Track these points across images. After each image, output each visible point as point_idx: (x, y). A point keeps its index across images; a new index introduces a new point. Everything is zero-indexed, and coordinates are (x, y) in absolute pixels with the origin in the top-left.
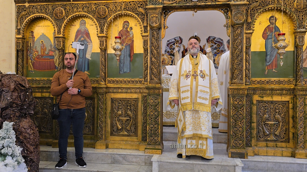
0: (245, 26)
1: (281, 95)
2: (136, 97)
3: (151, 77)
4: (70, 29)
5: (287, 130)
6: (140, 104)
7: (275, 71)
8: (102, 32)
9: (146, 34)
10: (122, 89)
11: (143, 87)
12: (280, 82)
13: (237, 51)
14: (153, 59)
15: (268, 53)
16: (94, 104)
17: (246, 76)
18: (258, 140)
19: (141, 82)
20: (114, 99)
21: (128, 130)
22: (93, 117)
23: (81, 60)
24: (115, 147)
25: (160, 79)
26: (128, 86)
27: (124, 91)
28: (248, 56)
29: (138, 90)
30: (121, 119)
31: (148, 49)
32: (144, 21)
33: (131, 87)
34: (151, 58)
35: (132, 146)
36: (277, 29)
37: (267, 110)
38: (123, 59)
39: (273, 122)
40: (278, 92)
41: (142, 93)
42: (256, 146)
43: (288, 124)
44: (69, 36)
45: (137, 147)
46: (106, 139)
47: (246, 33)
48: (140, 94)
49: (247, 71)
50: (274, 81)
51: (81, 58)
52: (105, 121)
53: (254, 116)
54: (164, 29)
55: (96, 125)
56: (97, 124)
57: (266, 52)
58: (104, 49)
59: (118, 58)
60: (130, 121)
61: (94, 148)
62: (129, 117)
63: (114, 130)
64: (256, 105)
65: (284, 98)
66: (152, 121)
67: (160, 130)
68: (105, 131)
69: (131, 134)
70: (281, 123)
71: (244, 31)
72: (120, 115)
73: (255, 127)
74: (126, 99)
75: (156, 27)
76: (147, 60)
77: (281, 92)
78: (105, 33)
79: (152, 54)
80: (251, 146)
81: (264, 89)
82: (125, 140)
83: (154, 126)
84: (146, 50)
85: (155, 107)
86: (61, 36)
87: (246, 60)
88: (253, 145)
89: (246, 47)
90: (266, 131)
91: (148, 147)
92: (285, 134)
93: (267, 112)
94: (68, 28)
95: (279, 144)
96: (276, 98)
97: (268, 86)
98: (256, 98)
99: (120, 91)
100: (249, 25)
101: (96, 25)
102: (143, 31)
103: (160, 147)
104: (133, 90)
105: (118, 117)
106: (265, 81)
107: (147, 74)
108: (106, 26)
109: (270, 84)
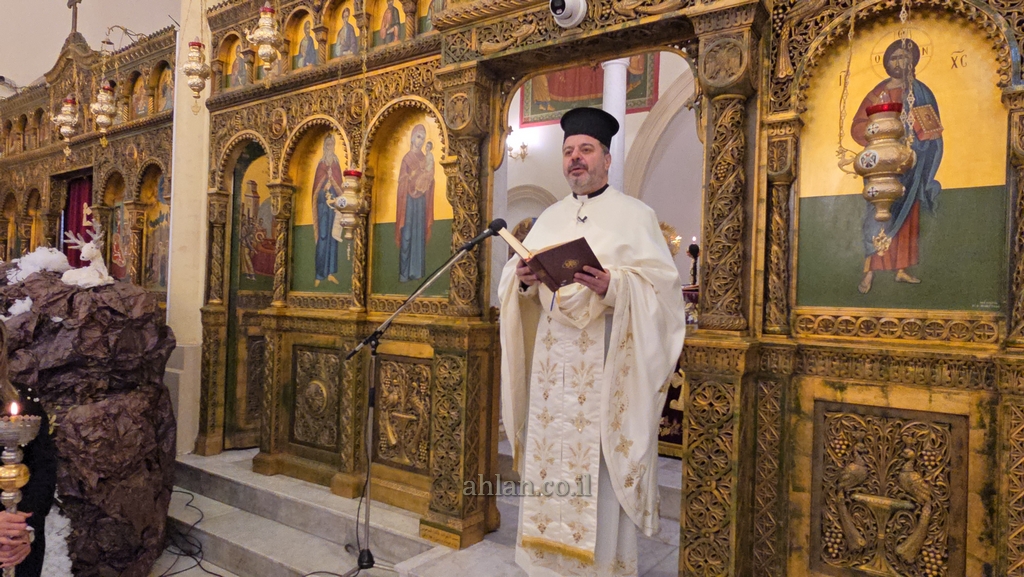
1: (928, 383)
5: (957, 547)
7: (906, 277)
13: (716, 194)
17: (766, 298)
23: (323, 244)
28: (781, 217)
37: (860, 444)
39: (886, 502)
40: (911, 369)
43: (962, 522)
47: (772, 125)
49: (772, 276)
50: (896, 321)
51: (323, 239)
54: (501, 137)
70: (926, 512)
71: (760, 117)
77: (927, 370)
81: (846, 357)
87: (768, 230)
89: (768, 182)
90: (856, 533)
92: (944, 559)
93: (861, 453)
96: (908, 399)
97: (865, 344)
98: (813, 389)
106: (854, 320)
109: (878, 336)
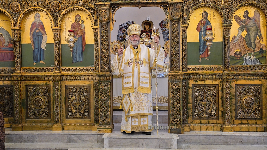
0: (181, 21)
1: (212, 79)
2: (89, 84)
3: (101, 65)
4: (25, 22)
5: (217, 109)
6: (92, 90)
7: (207, 59)
8: (56, 24)
9: (96, 27)
10: (75, 76)
11: (95, 75)
12: (211, 69)
13: (174, 42)
14: (103, 50)
15: (202, 44)
16: (50, 91)
17: (183, 64)
18: (193, 118)
19: (92, 70)
20: (69, 86)
21: (82, 114)
22: (50, 102)
23: (36, 50)
24: (71, 129)
25: (109, 68)
26: (81, 74)
27: (77, 78)
28: (185, 47)
29: (90, 78)
30: (75, 104)
31: (98, 41)
32: (94, 15)
33: (84, 74)
34: (101, 49)
35: (86, 127)
36: (208, 23)
37: (200, 92)
38: (75, 49)
39: (206, 103)
40: (209, 77)
41: (93, 80)
42: (192, 123)
43: (218, 104)
44: (24, 28)
45: (90, 128)
46: (62, 122)
47: (183, 27)
48: (92, 81)
49: (184, 59)
50: (206, 68)
51: (36, 49)
52: (61, 106)
53: (190, 98)
54: (112, 23)
55: (52, 110)
56: (53, 108)
57: (200, 42)
58: (58, 40)
59: (71, 49)
60: (84, 106)
61: (52, 130)
62: (83, 102)
63: (69, 114)
64: (192, 88)
65: (215, 82)
66: (103, 105)
67: (110, 112)
68: (61, 114)
69: (84, 116)
70: (212, 104)
71: (181, 25)
72: (74, 100)
73: (191, 107)
74: (80, 86)
75: (105, 21)
76: (98, 50)
77: (212, 76)
78: (59, 26)
79: (102, 45)
80: (188, 124)
81: (198, 75)
82: (79, 122)
83: (105, 109)
84: (96, 41)
85: (105, 92)
86: (17, 28)
87: (183, 50)
88: (189, 122)
89: (182, 39)
90: (200, 110)
91: (100, 127)
92: (215, 112)
93: (201, 94)
94: (23, 21)
95: (211, 121)
96: (208, 82)
97: (201, 72)
98: (192, 82)
99: (73, 78)
100: (185, 20)
101: (50, 18)
102: (94, 24)
103: (110, 127)
104: (86, 78)
105: (72, 102)
106: (198, 68)
107: (98, 63)
108: (59, 20)
109: (203, 71)
